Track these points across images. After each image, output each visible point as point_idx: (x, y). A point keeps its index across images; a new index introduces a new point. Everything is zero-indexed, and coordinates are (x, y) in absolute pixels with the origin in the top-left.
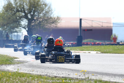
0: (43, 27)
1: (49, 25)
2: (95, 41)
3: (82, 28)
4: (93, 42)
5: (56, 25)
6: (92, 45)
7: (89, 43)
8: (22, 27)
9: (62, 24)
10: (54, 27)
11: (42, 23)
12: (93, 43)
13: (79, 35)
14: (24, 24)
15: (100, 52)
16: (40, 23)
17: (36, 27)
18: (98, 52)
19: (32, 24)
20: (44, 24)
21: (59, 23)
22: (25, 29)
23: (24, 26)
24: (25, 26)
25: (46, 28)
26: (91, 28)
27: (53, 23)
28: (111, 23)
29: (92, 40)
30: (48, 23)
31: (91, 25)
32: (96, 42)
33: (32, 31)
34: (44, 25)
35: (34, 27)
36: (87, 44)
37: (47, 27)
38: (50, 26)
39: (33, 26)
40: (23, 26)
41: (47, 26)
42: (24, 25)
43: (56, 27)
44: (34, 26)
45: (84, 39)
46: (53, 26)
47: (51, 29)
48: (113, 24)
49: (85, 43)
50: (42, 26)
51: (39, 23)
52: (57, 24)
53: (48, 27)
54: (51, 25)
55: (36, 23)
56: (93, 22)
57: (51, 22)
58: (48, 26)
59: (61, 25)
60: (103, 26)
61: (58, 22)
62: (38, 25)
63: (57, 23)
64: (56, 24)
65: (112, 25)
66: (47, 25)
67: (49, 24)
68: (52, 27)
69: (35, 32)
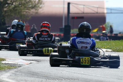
0: (19, 13)
1: (27, 11)
3: (70, 15)
5: (37, 11)
10: (34, 14)
11: (18, 8)
15: (110, 50)
16: (16, 9)
18: (108, 50)
19: (5, 9)
20: (20, 9)
21: (41, 8)
25: (24, 15)
27: (32, 8)
28: (104, 8)
31: (82, 10)
34: (21, 12)
35: (7, 14)
37: (25, 13)
38: (29, 13)
39: (6, 12)
43: (37, 13)
48: (107, 9)
50: (18, 11)
51: (14, 8)
52: (38, 10)
55: (11, 8)
57: (30, 7)
59: (43, 10)
60: (98, 12)
63: (39, 8)
64: (36, 10)
65: (105, 11)
66: (25, 11)
67: (27, 9)
68: (32, 13)
69: (8, 19)
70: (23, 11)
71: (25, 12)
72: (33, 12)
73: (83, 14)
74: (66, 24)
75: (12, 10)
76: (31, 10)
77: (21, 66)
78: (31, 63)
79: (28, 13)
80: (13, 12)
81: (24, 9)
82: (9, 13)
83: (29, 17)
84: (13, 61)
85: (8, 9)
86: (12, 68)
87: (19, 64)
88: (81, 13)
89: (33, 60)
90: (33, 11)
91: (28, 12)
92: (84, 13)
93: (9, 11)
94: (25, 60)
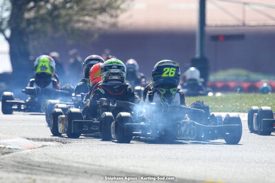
0: (65, 24)
1: (87, 18)
2: (254, 76)
3: (207, 29)
5: (113, 20)
6: (243, 90)
7: (232, 84)
10: (106, 27)
11: (63, 12)
12: (246, 85)
13: (198, 55)
16: (56, 13)
17: (39, 25)
19: (27, 15)
22: (2, 31)
25: (79, 30)
26: (241, 30)
27: (103, 10)
29: (243, 72)
31: (240, 17)
32: (258, 81)
33: (25, 40)
34: (70, 20)
35: (32, 27)
36: (225, 88)
37: (80, 25)
38: (93, 24)
39: (29, 22)
41: (79, 21)
43: (114, 25)
44: (35, 23)
45: (216, 70)
46: (103, 21)
47: (96, 36)
49: (219, 85)
50: (61, 21)
51: (50, 13)
52: (117, 16)
53: (86, 27)
54: (95, 18)
56: (247, 7)
57: (96, 9)
58: (86, 22)
59: (131, 17)
61: (118, 8)
62: (50, 19)
64: (112, 16)
66: (82, 18)
68: (99, 25)
69: (35, 43)
70: (76, 18)
75: (46, 16)
76: (99, 16)
78: (44, 146)
79: (89, 24)
87: (8, 147)
92: (244, 25)
94: (33, 139)
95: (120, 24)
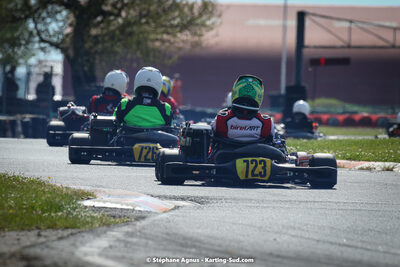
0: (139, 43)
1: (165, 37)
3: (306, 51)
4: (344, 113)
5: (196, 39)
8: (52, 44)
9: (224, 35)
10: (187, 47)
11: (135, 28)
12: (341, 118)
14: (57, 29)
16: (128, 30)
19: (94, 32)
20: (141, 33)
21: (210, 28)
22: (64, 51)
23: (61, 37)
24: (63, 41)
25: (155, 50)
27: (183, 27)
30: (163, 29)
31: (345, 37)
32: (356, 113)
34: (146, 39)
35: (100, 46)
37: (158, 44)
38: (171, 43)
40: (55, 40)
42: (59, 33)
43: (196, 45)
44: (104, 41)
47: (175, 58)
50: (135, 38)
51: (122, 28)
52: (201, 35)
53: (163, 48)
54: (175, 36)
55: (112, 28)
56: (353, 25)
57: (177, 26)
58: (163, 41)
59: (217, 35)
60: (398, 43)
61: (203, 25)
63: (204, 30)
64: (195, 34)
66: (159, 37)
67: (168, 33)
68: (181, 45)
69: (104, 64)
70: (152, 36)
71: (158, 40)
72: (183, 41)
73: (347, 50)
74: (293, 83)
75: (117, 32)
76: (179, 35)
77: (144, 215)
78: (177, 207)
79: (167, 44)
80: (119, 40)
81: (155, 32)
82: (108, 45)
83: (170, 57)
84: (119, 199)
85: (105, 31)
86: (116, 224)
87: (137, 208)
88: (342, 47)
89: (183, 199)
90: (185, 37)
91: (169, 41)
92: (349, 47)
93: (106, 38)
94: (159, 197)
95: (204, 44)
